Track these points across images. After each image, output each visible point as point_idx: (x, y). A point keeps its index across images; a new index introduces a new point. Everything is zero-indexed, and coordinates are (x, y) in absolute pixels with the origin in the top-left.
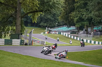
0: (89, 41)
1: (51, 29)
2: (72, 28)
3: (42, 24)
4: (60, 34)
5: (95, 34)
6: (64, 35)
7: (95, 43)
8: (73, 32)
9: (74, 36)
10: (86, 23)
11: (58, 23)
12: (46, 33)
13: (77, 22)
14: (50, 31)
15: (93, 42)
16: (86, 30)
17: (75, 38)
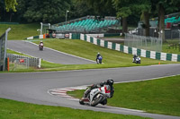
0: (153, 55)
1: (53, 27)
2: (109, 22)
3: (29, 13)
4: (78, 37)
5: (167, 36)
6: (88, 40)
7: (169, 58)
8: (110, 33)
9: (114, 43)
10: (143, 6)
11: (72, 9)
12: (41, 36)
13: (120, 6)
14: (51, 31)
15: (164, 56)
16: (144, 26)
17: (118, 47)
